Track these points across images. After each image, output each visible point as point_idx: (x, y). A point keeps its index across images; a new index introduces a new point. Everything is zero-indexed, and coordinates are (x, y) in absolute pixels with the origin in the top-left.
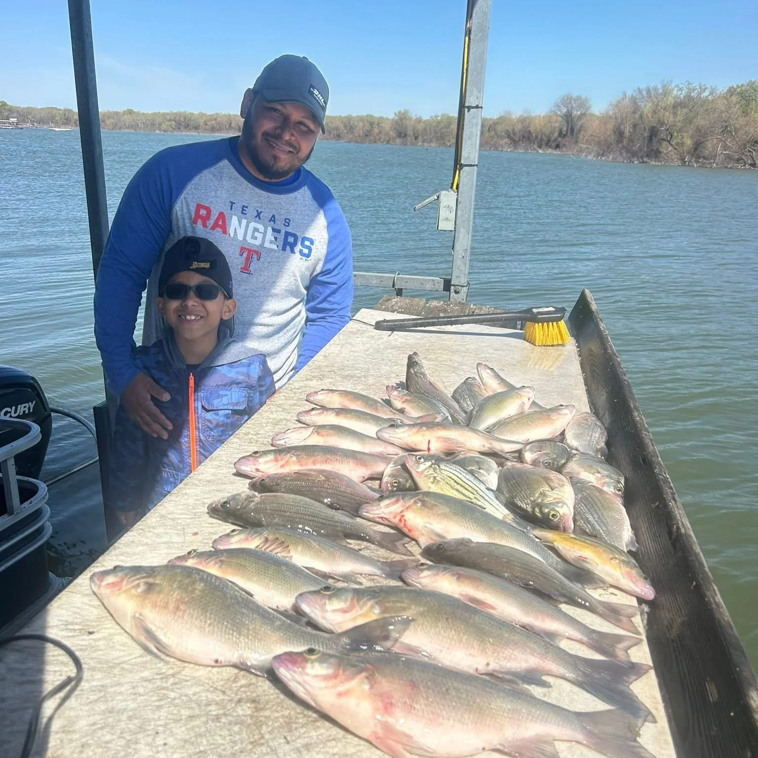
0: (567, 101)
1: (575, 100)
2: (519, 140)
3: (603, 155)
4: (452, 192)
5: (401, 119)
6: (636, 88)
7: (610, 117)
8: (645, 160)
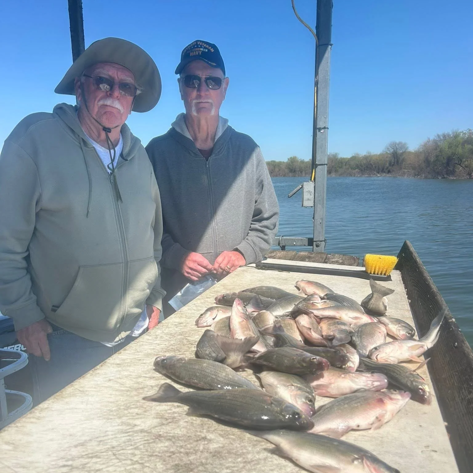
0: (394, 145)
1: (398, 145)
2: (365, 170)
3: (418, 175)
4: (311, 182)
5: (292, 162)
6: (436, 135)
7: (421, 152)
8: (445, 176)
